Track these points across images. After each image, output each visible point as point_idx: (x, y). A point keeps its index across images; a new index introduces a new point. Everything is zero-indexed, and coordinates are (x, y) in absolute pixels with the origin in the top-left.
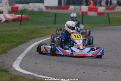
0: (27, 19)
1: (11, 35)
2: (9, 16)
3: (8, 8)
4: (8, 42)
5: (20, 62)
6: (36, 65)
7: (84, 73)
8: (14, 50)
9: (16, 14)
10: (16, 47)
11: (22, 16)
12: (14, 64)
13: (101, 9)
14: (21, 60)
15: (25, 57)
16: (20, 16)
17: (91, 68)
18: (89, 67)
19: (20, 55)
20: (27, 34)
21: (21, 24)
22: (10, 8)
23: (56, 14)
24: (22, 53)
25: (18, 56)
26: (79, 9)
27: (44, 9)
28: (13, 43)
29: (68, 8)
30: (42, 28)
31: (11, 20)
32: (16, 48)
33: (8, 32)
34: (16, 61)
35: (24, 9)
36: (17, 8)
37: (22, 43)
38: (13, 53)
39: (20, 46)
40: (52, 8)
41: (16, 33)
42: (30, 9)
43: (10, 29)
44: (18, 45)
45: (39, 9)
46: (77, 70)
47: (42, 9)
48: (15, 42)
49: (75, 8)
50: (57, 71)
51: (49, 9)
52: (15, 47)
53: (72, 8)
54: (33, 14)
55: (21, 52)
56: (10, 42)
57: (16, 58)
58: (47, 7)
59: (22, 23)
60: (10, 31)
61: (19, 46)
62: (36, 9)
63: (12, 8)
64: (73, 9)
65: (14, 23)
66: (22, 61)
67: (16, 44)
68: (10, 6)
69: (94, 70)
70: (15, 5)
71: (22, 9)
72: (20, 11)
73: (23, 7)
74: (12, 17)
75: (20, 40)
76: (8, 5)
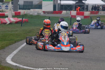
0: (27, 22)
1: (11, 35)
2: (13, 20)
4: (8, 40)
7: (61, 64)
8: (11, 46)
9: (18, 18)
11: (22, 19)
12: (8, 57)
13: (87, 13)
15: (19, 51)
16: (21, 19)
17: (68, 61)
19: (15, 50)
20: (24, 34)
21: (21, 26)
22: (13, 13)
24: (17, 49)
25: (13, 51)
26: (69, 13)
27: (42, 14)
28: (12, 41)
29: (61, 13)
30: (38, 29)
31: (14, 22)
32: (14, 45)
33: (10, 32)
34: (10, 55)
35: (25, 13)
36: (20, 13)
37: (19, 41)
38: (10, 49)
40: (48, 13)
41: (16, 33)
42: (31, 14)
43: (12, 30)
44: (16, 42)
45: (38, 14)
46: (56, 62)
47: (40, 14)
48: (14, 40)
49: (66, 13)
50: (40, 63)
51: (46, 13)
52: (13, 44)
53: (64, 13)
54: (32, 18)
55: (16, 48)
56: (10, 40)
57: (11, 53)
58: (44, 12)
62: (36, 14)
63: (15, 13)
64: (65, 13)
65: (17, 25)
66: (15, 55)
67: (14, 41)
68: (14, 11)
69: (70, 62)
70: (18, 11)
71: (24, 14)
72: (22, 15)
73: (24, 12)
74: (16, 20)
75: (18, 39)
76: (12, 11)
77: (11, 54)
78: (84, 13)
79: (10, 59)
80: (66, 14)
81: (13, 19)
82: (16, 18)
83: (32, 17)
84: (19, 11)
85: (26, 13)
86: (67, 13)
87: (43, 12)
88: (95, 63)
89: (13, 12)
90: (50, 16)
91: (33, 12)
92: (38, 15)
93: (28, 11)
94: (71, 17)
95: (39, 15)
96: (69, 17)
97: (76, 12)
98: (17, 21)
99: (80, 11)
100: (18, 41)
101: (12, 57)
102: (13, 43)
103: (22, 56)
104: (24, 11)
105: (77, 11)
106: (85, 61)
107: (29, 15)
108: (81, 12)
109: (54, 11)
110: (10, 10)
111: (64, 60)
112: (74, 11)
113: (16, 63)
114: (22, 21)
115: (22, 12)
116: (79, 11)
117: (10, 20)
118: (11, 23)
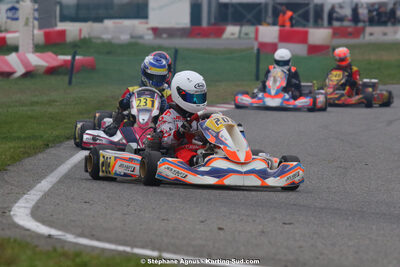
0: (91, 68)
1: (30, 117)
2: (37, 60)
3: (33, 36)
4: (19, 138)
5: (38, 197)
6: (85, 206)
7: (220, 229)
8: (28, 162)
9: (57, 54)
10: (40, 152)
11: (74, 58)
12: (17, 204)
13: (319, 35)
14: (42, 194)
15: (61, 181)
16: (69, 58)
17: (248, 216)
18: (243, 212)
19: (45, 177)
20: (81, 113)
21: (70, 83)
22: (39, 34)
23: (176, 51)
24: (52, 171)
25: (38, 181)
26: (252, 35)
27: (149, 37)
28: (32, 142)
29: (219, 33)
31: (43, 70)
32: (40, 156)
33: (25, 108)
34: (26, 196)
35: (82, 36)
36: (63, 33)
37: (61, 142)
38: (26, 171)
39: (52, 151)
40: (172, 33)
41: (50, 110)
42: (106, 37)
43: (35, 99)
44: (47, 145)
45: (132, 37)
46: (202, 222)
47: (141, 37)
48: (42, 137)
49: (240, 32)
50: (141, 225)
51: (165, 36)
52: (36, 153)
53: (233, 34)
54: (109, 53)
55: (51, 169)
56: (25, 138)
57: (31, 187)
58: (156, 31)
59: (74, 80)
60: (33, 104)
61: (48, 150)
62: (125, 38)
63: (47, 35)
64: (236, 36)
65: (53, 80)
66: (47, 195)
67: (41, 143)
68: (40, 28)
69: (254, 221)
70: (56, 25)
71: (78, 38)
72: (70, 43)
73: (80, 31)
74: (47, 62)
75: (56, 133)
76: (34, 27)
77: (32, 192)
78: (306, 33)
79: (28, 211)
80: (239, 37)
81: (38, 56)
82: (50, 54)
83: (110, 49)
84: (61, 26)
85: (87, 36)
86: (242, 35)
87: (150, 32)
88: (350, 225)
89: (36, 32)
90: (177, 46)
91: (115, 30)
92: (133, 40)
93: (97, 26)
94: (258, 50)
95: (136, 44)
96: (252, 48)
97: (276, 29)
98: (55, 63)
99: (292, 26)
100: (57, 141)
101: (34, 203)
102: (37, 150)
103: (73, 198)
104: (78, 28)
105: (283, 25)
106: (312, 219)
107: (99, 41)
108: (296, 29)
109: (196, 28)
110: (26, 24)
111: (230, 214)
112: (269, 24)
113: (50, 224)
114: (73, 64)
115: (72, 29)
116: (288, 27)
117: (25, 62)
118: (29, 74)
